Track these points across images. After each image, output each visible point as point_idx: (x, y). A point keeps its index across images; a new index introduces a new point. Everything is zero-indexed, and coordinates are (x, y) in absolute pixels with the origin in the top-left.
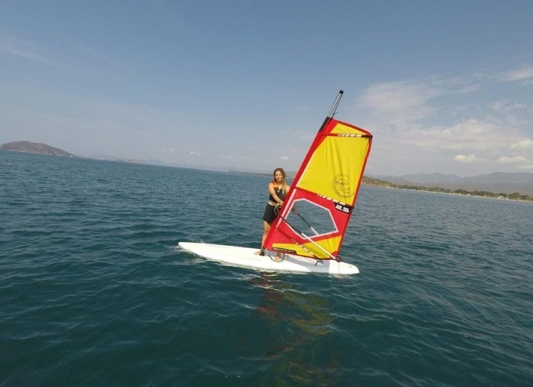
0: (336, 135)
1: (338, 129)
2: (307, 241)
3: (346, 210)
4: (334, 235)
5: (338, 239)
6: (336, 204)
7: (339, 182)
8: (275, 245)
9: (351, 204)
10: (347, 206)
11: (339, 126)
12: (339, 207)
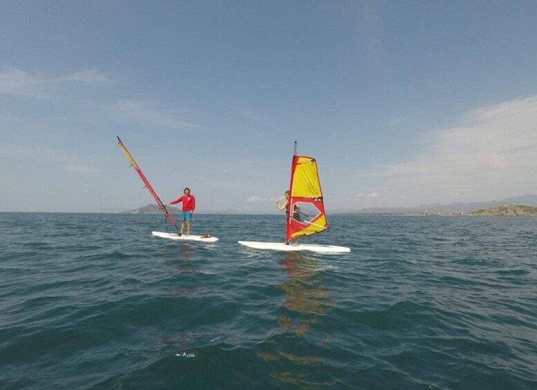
0: (300, 164)
1: (300, 160)
2: (309, 225)
3: (319, 200)
4: (320, 216)
5: (323, 217)
6: (314, 199)
7: (310, 187)
8: (293, 235)
9: (320, 196)
10: (319, 198)
11: (300, 158)
12: (316, 200)
